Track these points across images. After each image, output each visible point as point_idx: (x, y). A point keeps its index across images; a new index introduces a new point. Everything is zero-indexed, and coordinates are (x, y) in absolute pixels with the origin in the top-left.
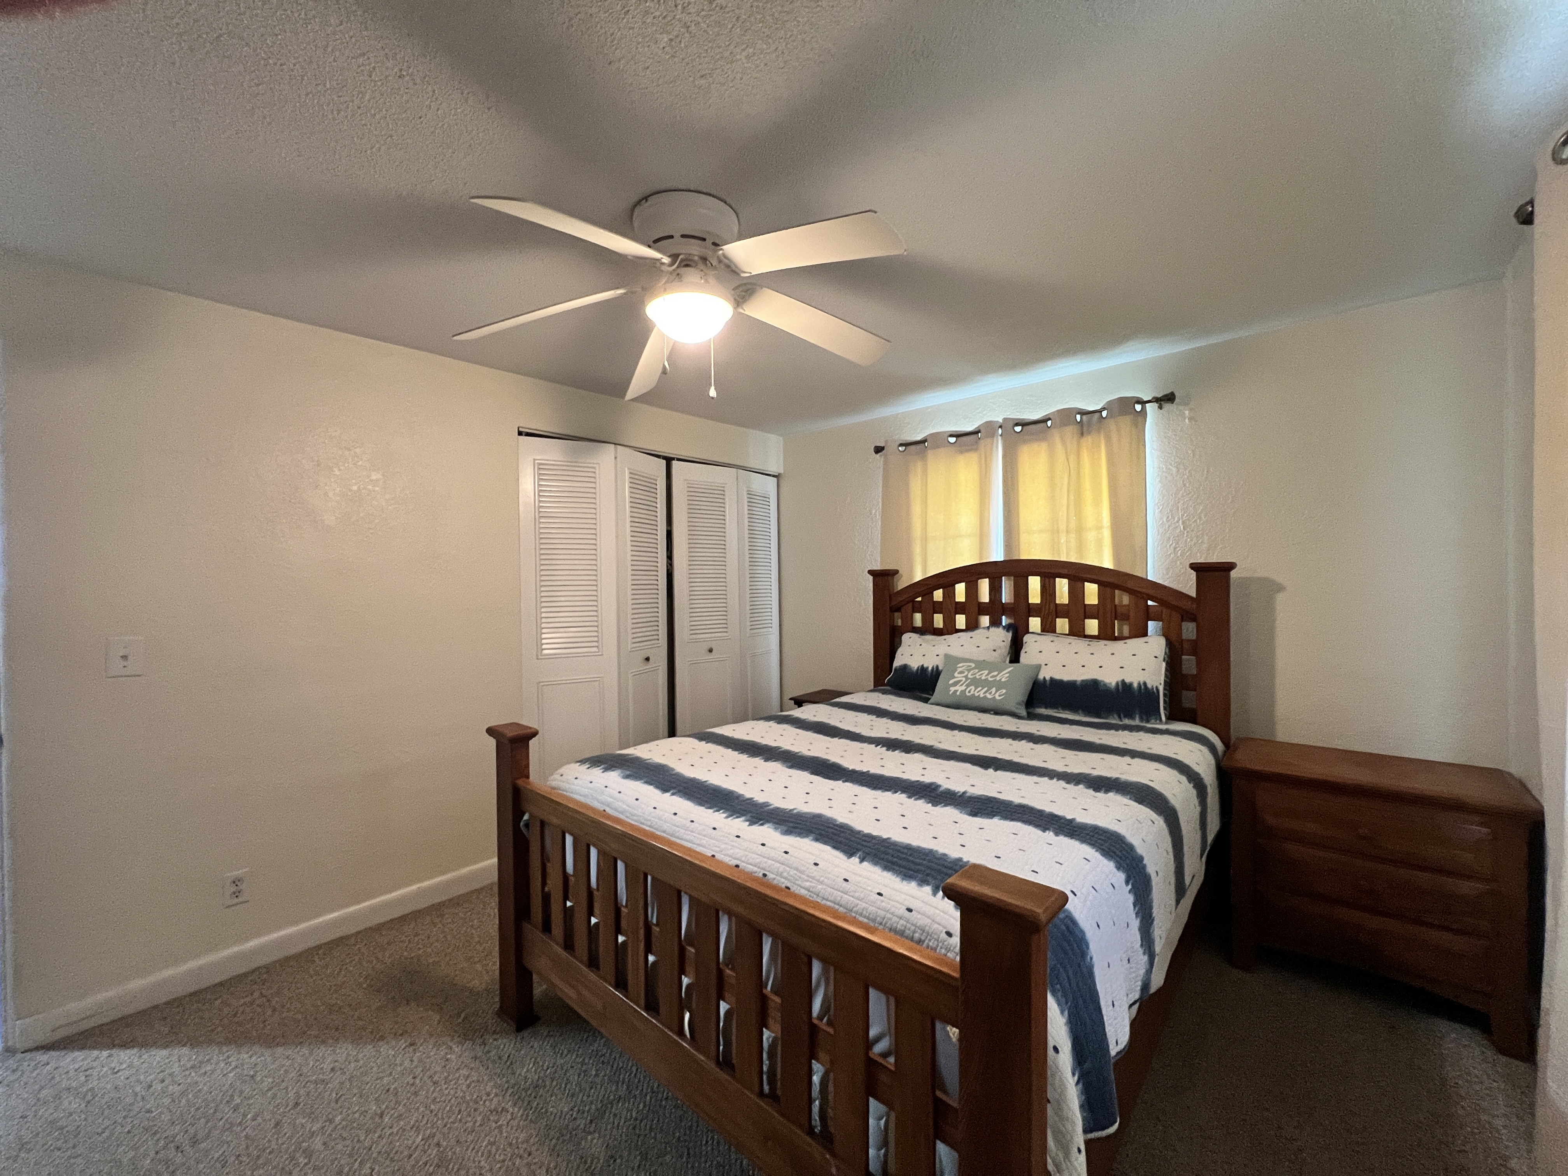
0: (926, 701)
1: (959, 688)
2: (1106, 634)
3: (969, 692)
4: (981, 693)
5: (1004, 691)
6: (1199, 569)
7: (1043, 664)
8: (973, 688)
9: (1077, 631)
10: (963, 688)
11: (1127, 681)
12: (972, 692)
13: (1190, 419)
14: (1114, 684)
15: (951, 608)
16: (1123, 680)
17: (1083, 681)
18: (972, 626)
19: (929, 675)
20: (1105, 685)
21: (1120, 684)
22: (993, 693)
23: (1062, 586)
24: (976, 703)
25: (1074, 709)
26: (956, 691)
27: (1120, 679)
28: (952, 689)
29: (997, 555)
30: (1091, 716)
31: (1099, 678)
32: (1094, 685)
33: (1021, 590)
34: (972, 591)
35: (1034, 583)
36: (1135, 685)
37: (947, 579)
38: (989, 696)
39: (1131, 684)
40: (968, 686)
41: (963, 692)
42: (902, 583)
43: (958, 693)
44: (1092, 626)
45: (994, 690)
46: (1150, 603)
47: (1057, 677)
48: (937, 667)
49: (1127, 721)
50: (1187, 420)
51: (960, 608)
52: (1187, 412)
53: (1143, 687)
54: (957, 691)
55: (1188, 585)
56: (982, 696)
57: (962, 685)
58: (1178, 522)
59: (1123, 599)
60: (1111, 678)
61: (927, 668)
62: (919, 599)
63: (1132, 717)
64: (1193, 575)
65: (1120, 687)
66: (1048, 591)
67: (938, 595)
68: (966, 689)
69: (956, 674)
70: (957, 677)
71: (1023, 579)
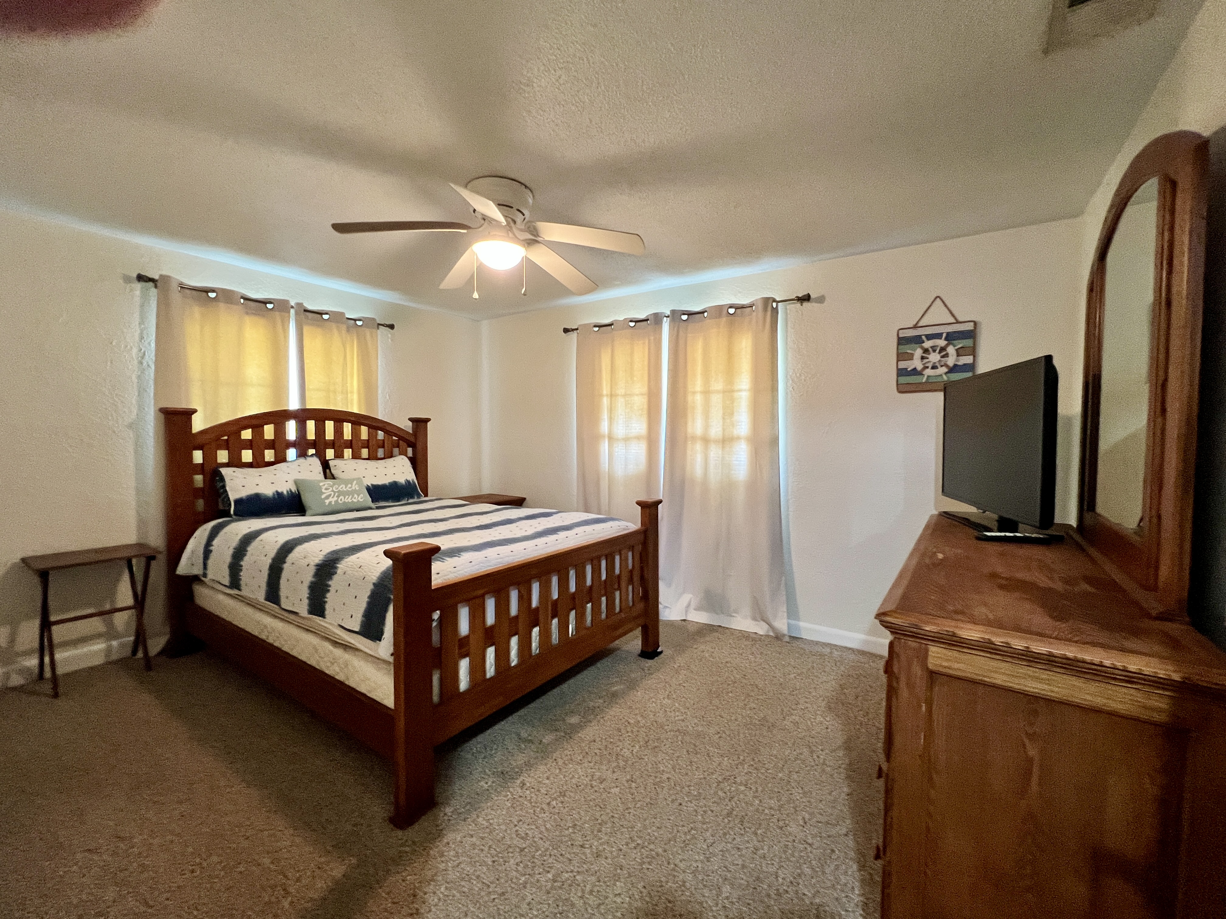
1: (333, 500)
2: (372, 457)
3: (341, 500)
4: (348, 499)
5: (362, 495)
6: (413, 420)
7: (362, 478)
8: (342, 497)
9: (356, 456)
10: (335, 499)
15: (259, 445)
17: (389, 483)
18: (281, 459)
19: (289, 498)
20: (400, 483)
22: (356, 497)
23: (347, 428)
24: (344, 508)
25: (386, 499)
26: (330, 502)
28: (327, 502)
30: (394, 502)
31: (396, 480)
32: (395, 485)
33: (320, 430)
34: (280, 431)
35: (330, 426)
37: (255, 421)
38: (355, 500)
40: (338, 497)
41: (336, 501)
46: (394, 438)
47: (375, 483)
49: (411, 501)
56: (350, 501)
57: (333, 497)
59: (381, 435)
63: (412, 497)
65: (407, 484)
66: (338, 431)
67: (247, 434)
68: (338, 499)
69: (323, 491)
70: (325, 493)
71: (322, 422)
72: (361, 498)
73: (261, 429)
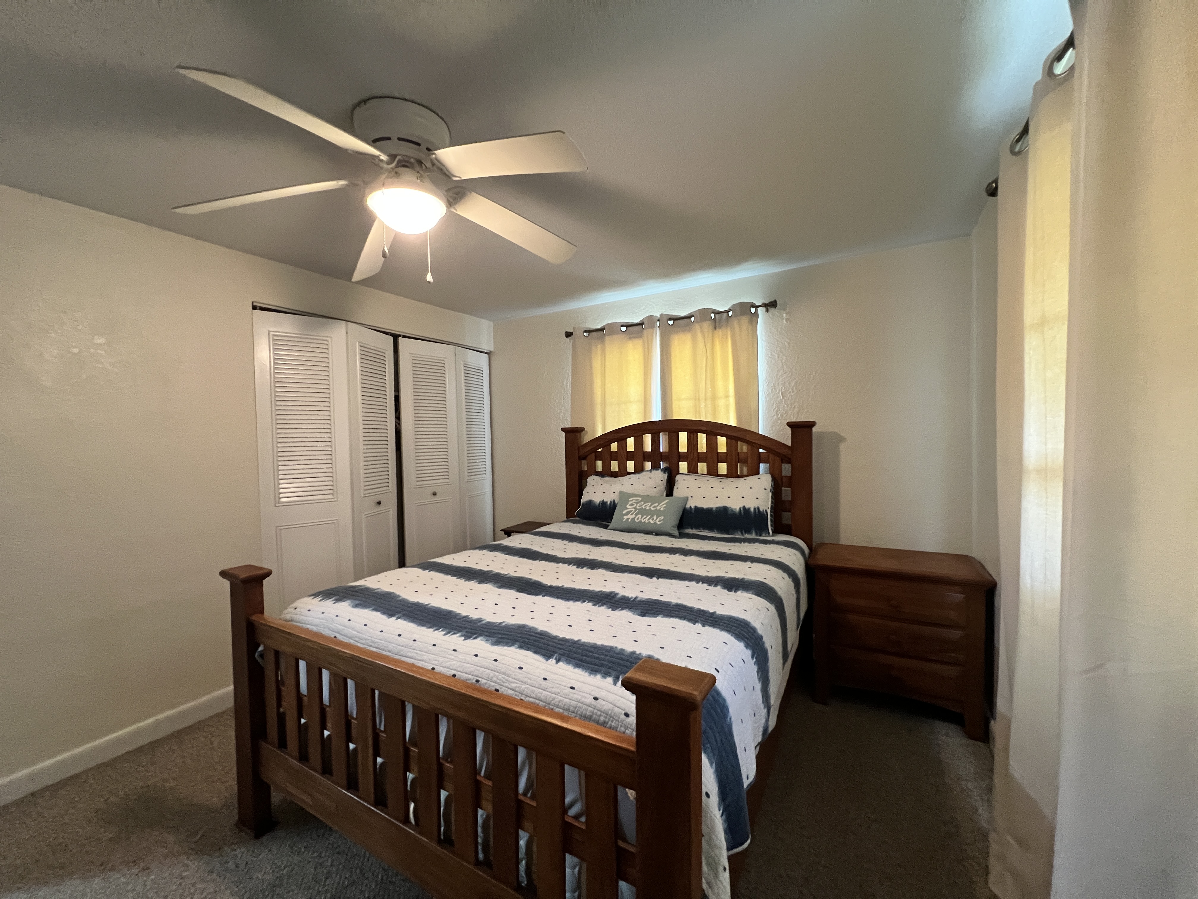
0: (606, 527)
1: (631, 517)
2: (732, 474)
3: (638, 519)
4: (646, 520)
5: (663, 517)
6: (793, 426)
7: (690, 497)
8: (640, 516)
9: (712, 472)
10: (633, 516)
11: (747, 507)
12: (640, 520)
13: (787, 320)
14: (738, 509)
15: (623, 456)
16: (744, 507)
17: (717, 508)
18: (639, 469)
19: (608, 508)
20: (732, 510)
21: (742, 509)
22: (655, 519)
23: (702, 439)
24: (643, 528)
25: (711, 529)
26: (627, 519)
27: (742, 506)
28: (625, 517)
29: (656, 416)
30: (722, 533)
31: (728, 505)
32: (724, 510)
33: (674, 442)
34: (639, 443)
35: (683, 437)
36: (752, 510)
37: (620, 435)
38: (652, 522)
39: (749, 509)
40: (636, 515)
41: (633, 519)
42: (587, 438)
43: (629, 520)
44: (723, 468)
45: (655, 517)
46: (761, 450)
47: (699, 505)
48: (614, 501)
49: (747, 536)
50: (784, 321)
51: (630, 456)
52: (784, 315)
53: (757, 511)
54: (629, 519)
55: (785, 437)
56: (647, 521)
57: (632, 514)
58: (779, 392)
59: (743, 448)
60: (735, 505)
61: (607, 502)
62: (600, 450)
63: (749, 532)
64: (789, 430)
65: (742, 512)
66: (692, 443)
67: (614, 447)
68: (635, 517)
69: (628, 506)
70: (628, 509)
71: (675, 434)
72: (659, 521)
73: (623, 442)
